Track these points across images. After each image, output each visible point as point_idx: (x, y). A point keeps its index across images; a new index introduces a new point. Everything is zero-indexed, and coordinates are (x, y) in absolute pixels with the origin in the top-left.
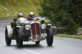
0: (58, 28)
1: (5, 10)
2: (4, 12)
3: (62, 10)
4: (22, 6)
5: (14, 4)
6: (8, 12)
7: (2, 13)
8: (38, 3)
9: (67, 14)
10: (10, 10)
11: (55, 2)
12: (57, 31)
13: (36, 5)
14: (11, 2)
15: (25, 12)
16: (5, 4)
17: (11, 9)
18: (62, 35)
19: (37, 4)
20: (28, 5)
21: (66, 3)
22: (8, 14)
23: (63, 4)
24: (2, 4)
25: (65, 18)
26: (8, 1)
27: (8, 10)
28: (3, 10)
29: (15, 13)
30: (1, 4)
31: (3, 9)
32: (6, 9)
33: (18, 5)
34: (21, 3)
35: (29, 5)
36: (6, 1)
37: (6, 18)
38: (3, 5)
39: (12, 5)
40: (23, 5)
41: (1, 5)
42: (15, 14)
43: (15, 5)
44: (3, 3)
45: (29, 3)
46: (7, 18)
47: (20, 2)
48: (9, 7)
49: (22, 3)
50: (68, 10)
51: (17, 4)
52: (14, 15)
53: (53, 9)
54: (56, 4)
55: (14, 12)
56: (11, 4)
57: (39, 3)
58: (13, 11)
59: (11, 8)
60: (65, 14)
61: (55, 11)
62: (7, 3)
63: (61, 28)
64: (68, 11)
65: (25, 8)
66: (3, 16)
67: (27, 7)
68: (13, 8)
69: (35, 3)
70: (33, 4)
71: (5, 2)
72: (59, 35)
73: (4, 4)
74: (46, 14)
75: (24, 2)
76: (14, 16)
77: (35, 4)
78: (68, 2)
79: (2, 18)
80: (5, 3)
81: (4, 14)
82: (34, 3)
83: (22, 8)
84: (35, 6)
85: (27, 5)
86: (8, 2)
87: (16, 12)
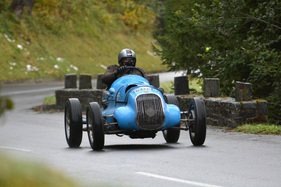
0: (244, 102)
1: (18, 50)
2: (14, 58)
3: (250, 39)
4: (80, 35)
5: (49, 28)
6: (28, 58)
7: (7, 63)
8: (136, 23)
9: (268, 53)
10: (37, 49)
11: (225, 8)
12: (241, 114)
13: (131, 31)
14: (37, 19)
15: (93, 56)
16: (16, 28)
17: (38, 46)
18: (260, 127)
19: (136, 27)
20: (102, 29)
21: (263, 11)
22: (29, 66)
23: (255, 14)
24: (6, 26)
25: (261, 69)
26: (29, 17)
27: (28, 49)
28: (12, 52)
29: (57, 63)
30: (3, 30)
31: (9, 48)
32: (20, 46)
33: (63, 29)
34: (74, 22)
35: (106, 30)
36: (20, 17)
37: (22, 81)
38: (11, 33)
39: (43, 33)
40: (82, 30)
41: (4, 33)
42: (56, 66)
43: (56, 33)
44: (10, 23)
45: (104, 22)
46: (27, 79)
47: (70, 22)
48: (31, 37)
49: (78, 22)
50: (272, 36)
51: (60, 28)
52: (52, 68)
53: (213, 36)
54: (228, 15)
55: (51, 58)
56: (38, 27)
57: (140, 23)
58: (46, 52)
59: (40, 45)
60: (262, 53)
61: (221, 42)
62: (23, 25)
63: (255, 101)
64: (272, 42)
65: (91, 43)
66: (11, 73)
67: (98, 38)
68: (46, 45)
69: (127, 24)
70: (120, 29)
71: (17, 19)
72: (247, 126)
73: (12, 30)
74: (189, 56)
75: (86, 18)
76: (50, 72)
77: (127, 29)
78: (273, 7)
79: (8, 82)
80: (18, 23)
81: (15, 67)
82: (122, 22)
83: (79, 42)
84: (126, 33)
85: (96, 30)
86: (28, 22)
87: (59, 59)
